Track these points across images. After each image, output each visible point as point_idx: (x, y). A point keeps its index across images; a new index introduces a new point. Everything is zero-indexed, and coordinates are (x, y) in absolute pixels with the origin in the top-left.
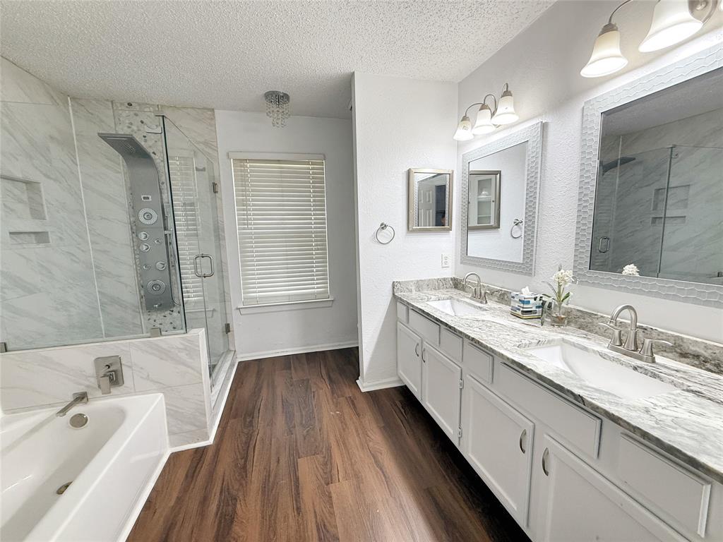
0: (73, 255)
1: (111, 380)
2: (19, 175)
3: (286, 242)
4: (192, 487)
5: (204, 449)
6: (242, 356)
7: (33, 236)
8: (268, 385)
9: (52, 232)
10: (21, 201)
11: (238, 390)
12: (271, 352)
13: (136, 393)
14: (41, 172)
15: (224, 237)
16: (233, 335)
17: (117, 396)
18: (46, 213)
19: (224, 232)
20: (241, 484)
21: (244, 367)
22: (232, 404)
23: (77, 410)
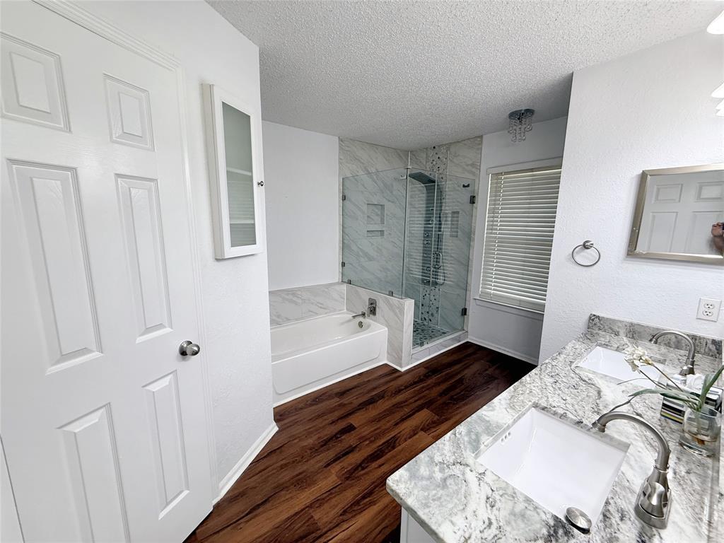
1: (371, 311)
2: (376, 203)
5: (398, 371)
6: (471, 337)
7: (380, 232)
9: (386, 230)
10: (378, 215)
12: (493, 345)
13: (379, 323)
14: (386, 199)
16: (468, 318)
17: (371, 319)
18: (385, 220)
19: (474, 235)
20: (391, 395)
23: (361, 319)
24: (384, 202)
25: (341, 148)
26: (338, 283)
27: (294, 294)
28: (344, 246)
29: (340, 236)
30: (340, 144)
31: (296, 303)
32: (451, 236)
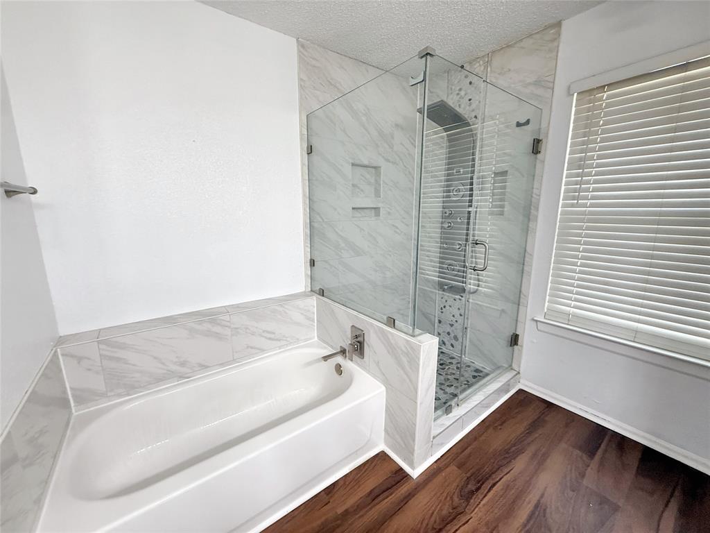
0: (397, 228)
1: (356, 348)
2: (366, 162)
3: (657, 231)
4: (361, 513)
5: (406, 476)
6: (527, 383)
7: (373, 211)
8: (535, 455)
9: (383, 208)
10: (369, 183)
11: (491, 430)
12: (572, 403)
14: (383, 157)
15: (537, 217)
16: (521, 351)
18: (382, 191)
21: (522, 400)
22: (469, 445)
23: (340, 359)
24: (380, 162)
25: (301, 59)
26: (303, 295)
27: (214, 322)
28: (314, 232)
29: (305, 214)
30: (299, 51)
31: (218, 336)
32: (491, 213)
